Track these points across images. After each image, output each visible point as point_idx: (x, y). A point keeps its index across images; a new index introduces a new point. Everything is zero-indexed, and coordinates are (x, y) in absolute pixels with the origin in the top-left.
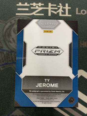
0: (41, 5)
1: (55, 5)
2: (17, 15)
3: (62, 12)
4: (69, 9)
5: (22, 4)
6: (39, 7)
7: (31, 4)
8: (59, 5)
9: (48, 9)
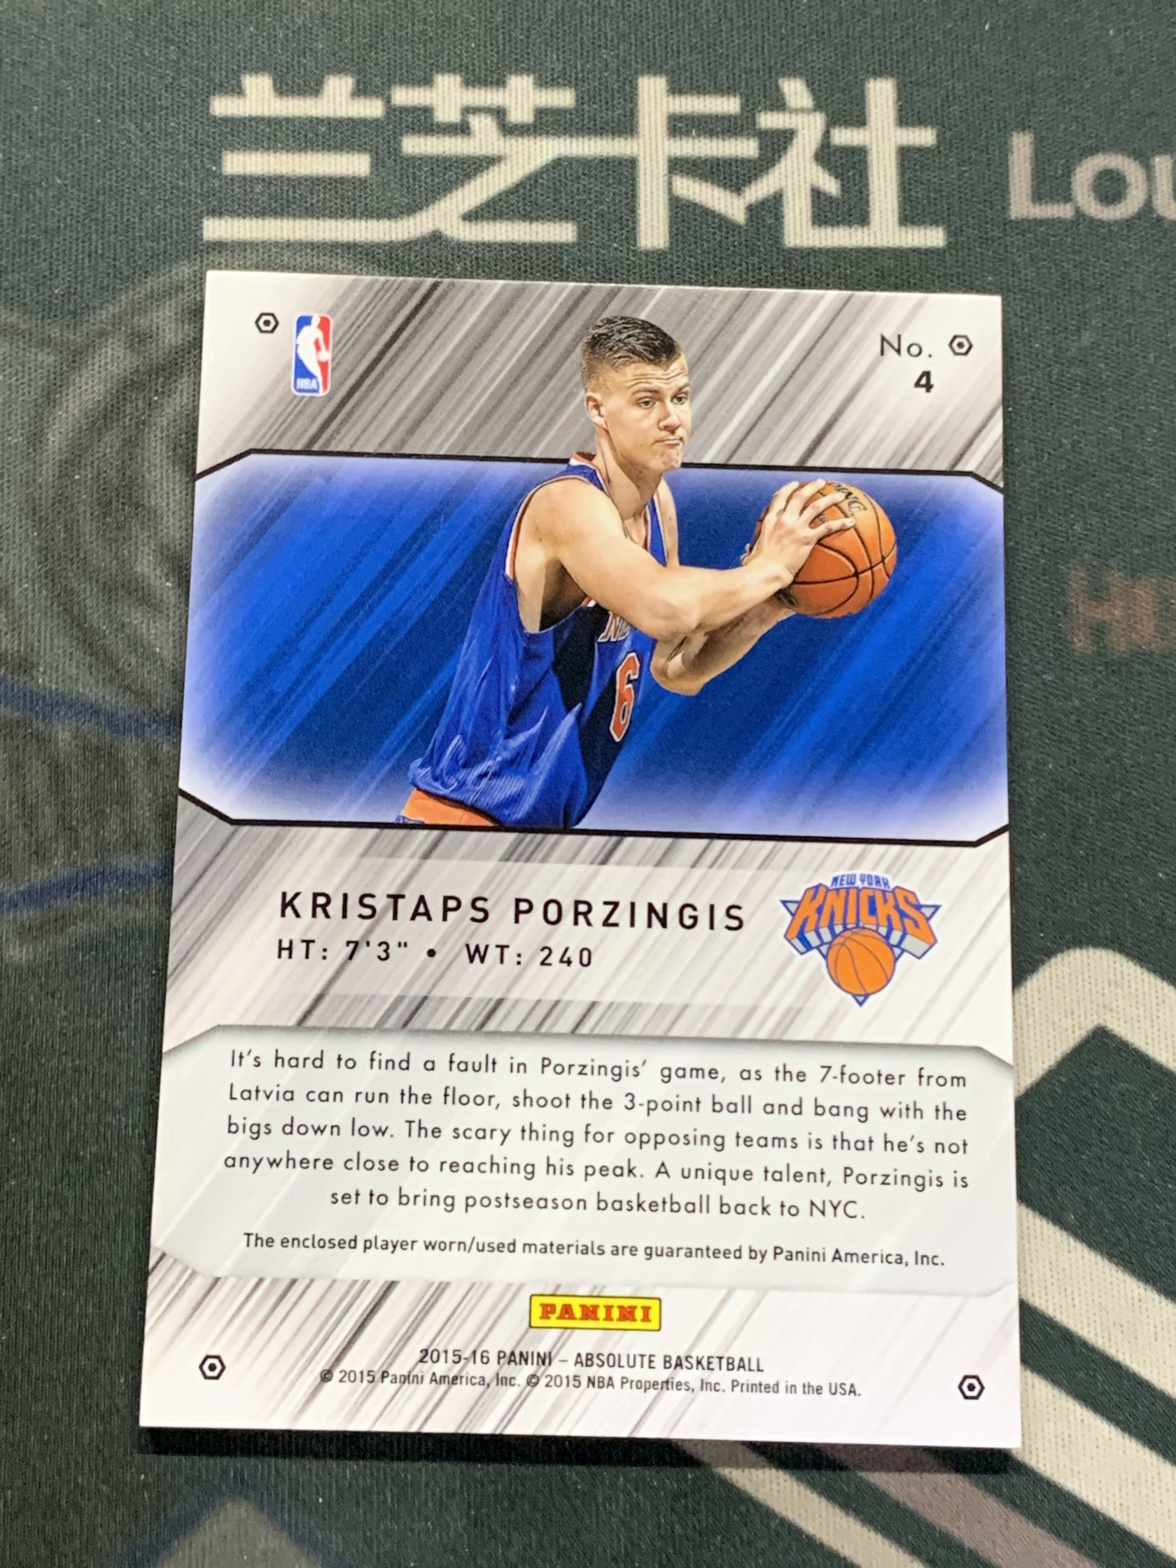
0: (540, 112)
1: (730, 105)
2: (219, 246)
3: (817, 194)
4: (905, 154)
5: (283, 89)
6: (508, 129)
7: (403, 96)
8: (778, 104)
9: (632, 163)
